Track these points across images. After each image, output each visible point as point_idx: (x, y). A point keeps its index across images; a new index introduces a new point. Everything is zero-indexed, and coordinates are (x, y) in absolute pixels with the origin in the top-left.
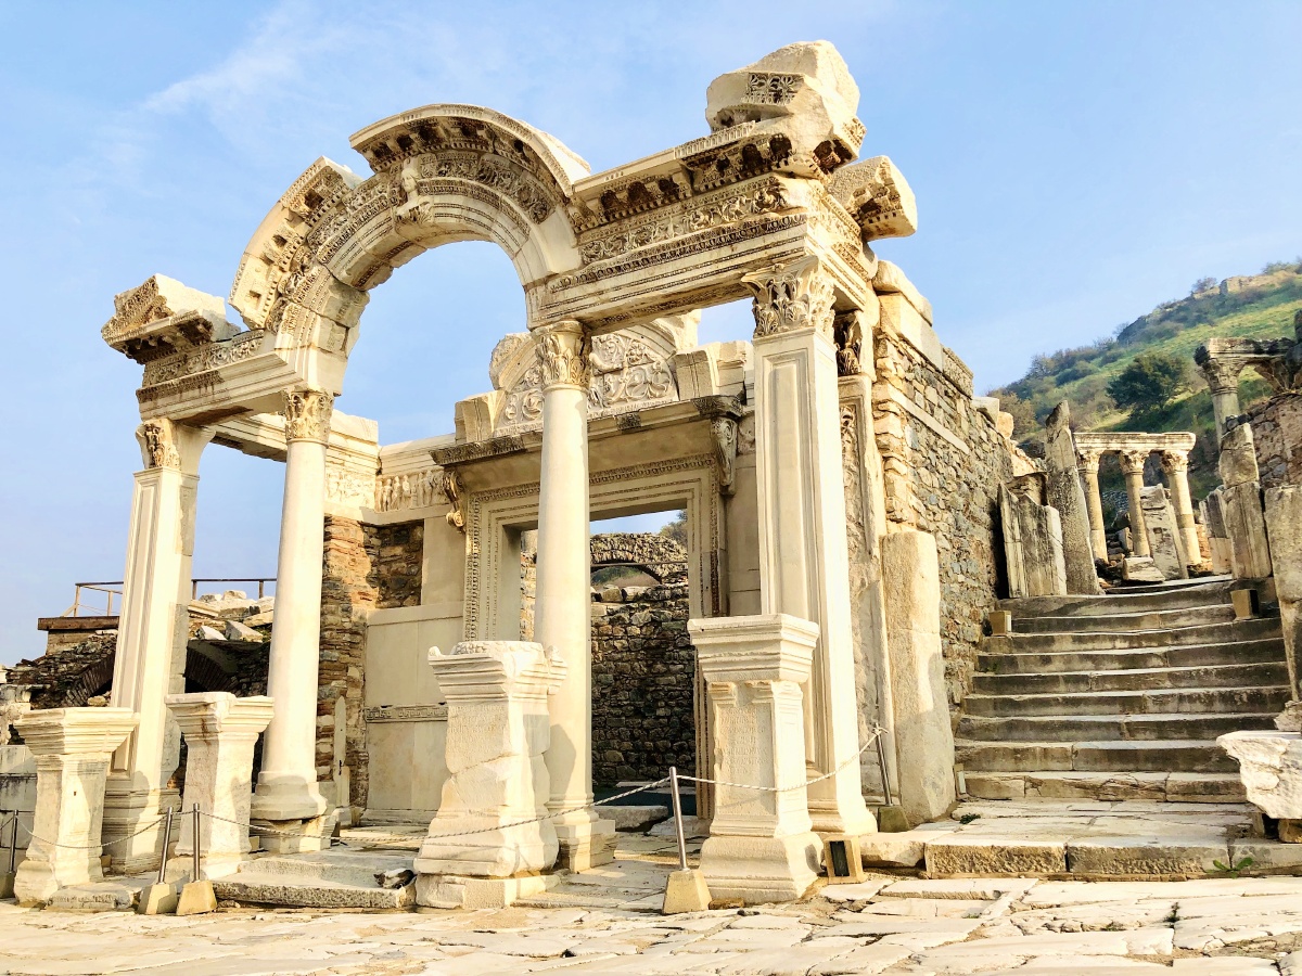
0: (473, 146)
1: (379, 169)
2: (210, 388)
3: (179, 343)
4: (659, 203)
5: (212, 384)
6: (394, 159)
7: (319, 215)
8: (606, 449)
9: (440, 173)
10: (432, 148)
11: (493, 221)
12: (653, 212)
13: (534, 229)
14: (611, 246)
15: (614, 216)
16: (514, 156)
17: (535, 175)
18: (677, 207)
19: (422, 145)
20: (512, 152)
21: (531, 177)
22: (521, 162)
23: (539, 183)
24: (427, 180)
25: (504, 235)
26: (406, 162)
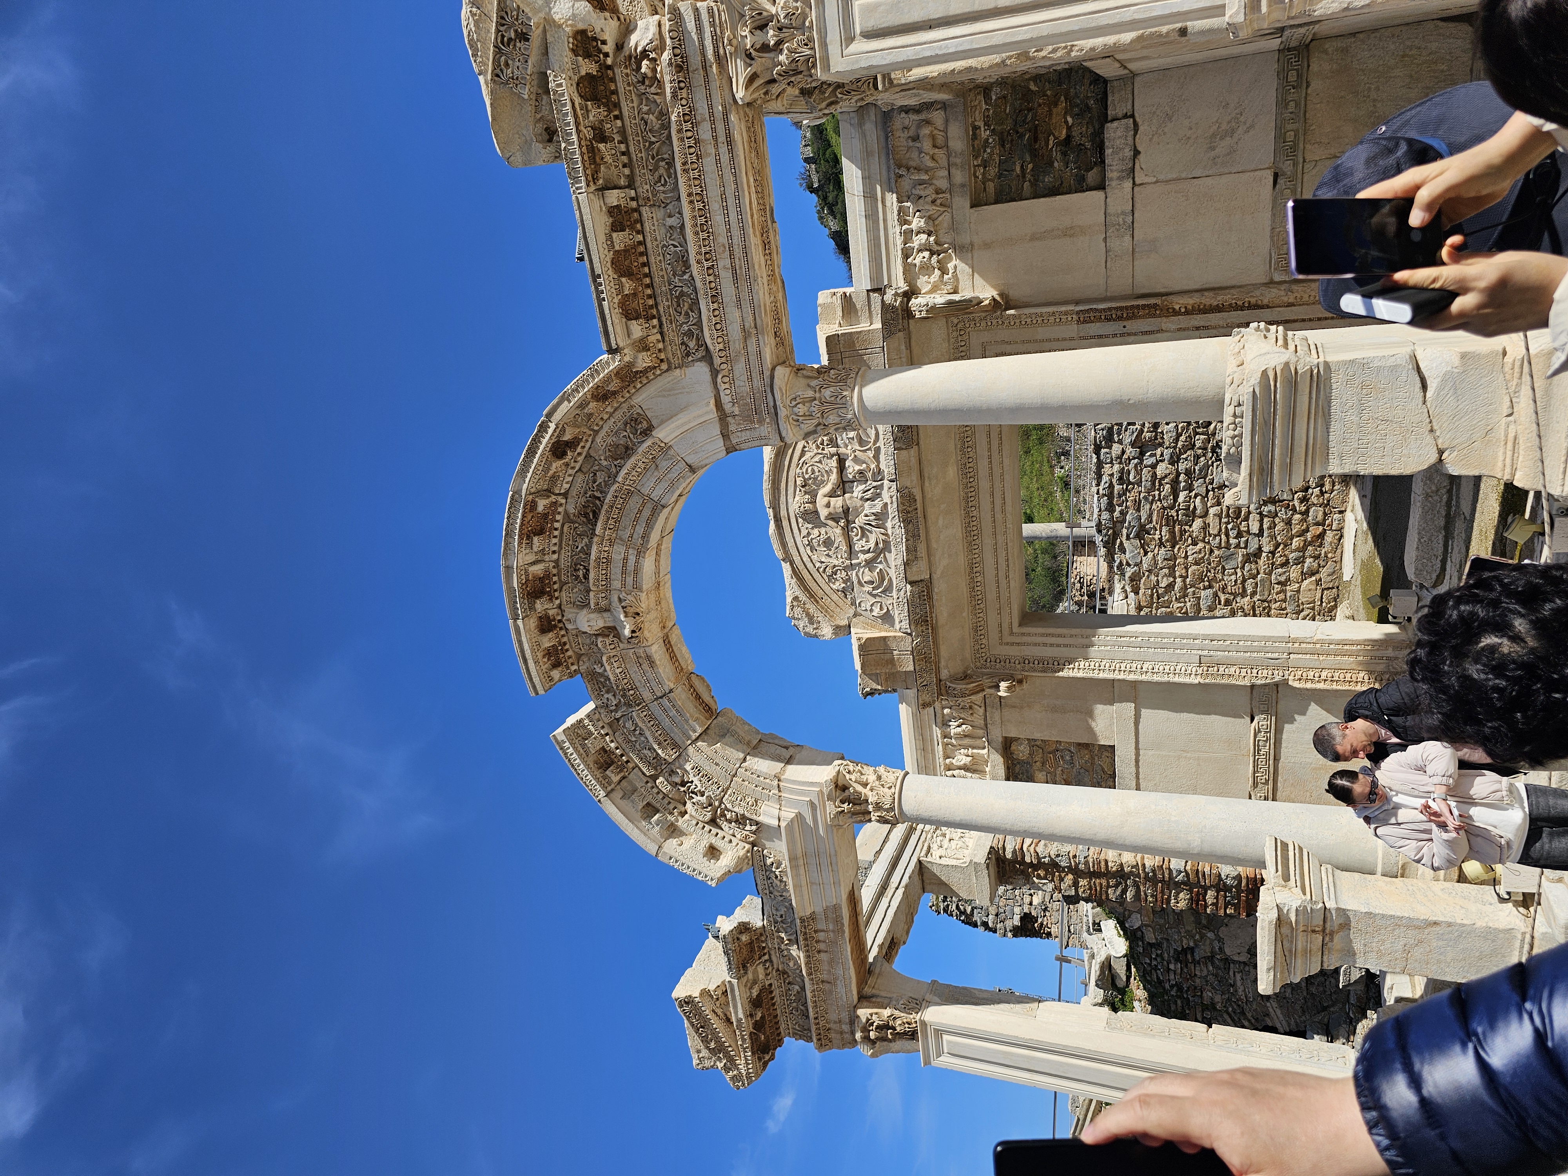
0: (557, 525)
1: (575, 667)
2: (821, 936)
3: (761, 977)
4: (640, 238)
5: (816, 932)
6: (565, 644)
7: (622, 755)
8: (935, 470)
9: (586, 576)
10: (556, 587)
11: (647, 499)
12: (650, 251)
13: (663, 434)
14: (687, 314)
15: (651, 307)
16: (572, 464)
17: (596, 432)
18: (645, 211)
19: (551, 599)
20: (567, 465)
21: (598, 440)
22: (579, 454)
23: (606, 428)
24: (592, 594)
25: (664, 485)
26: (569, 626)
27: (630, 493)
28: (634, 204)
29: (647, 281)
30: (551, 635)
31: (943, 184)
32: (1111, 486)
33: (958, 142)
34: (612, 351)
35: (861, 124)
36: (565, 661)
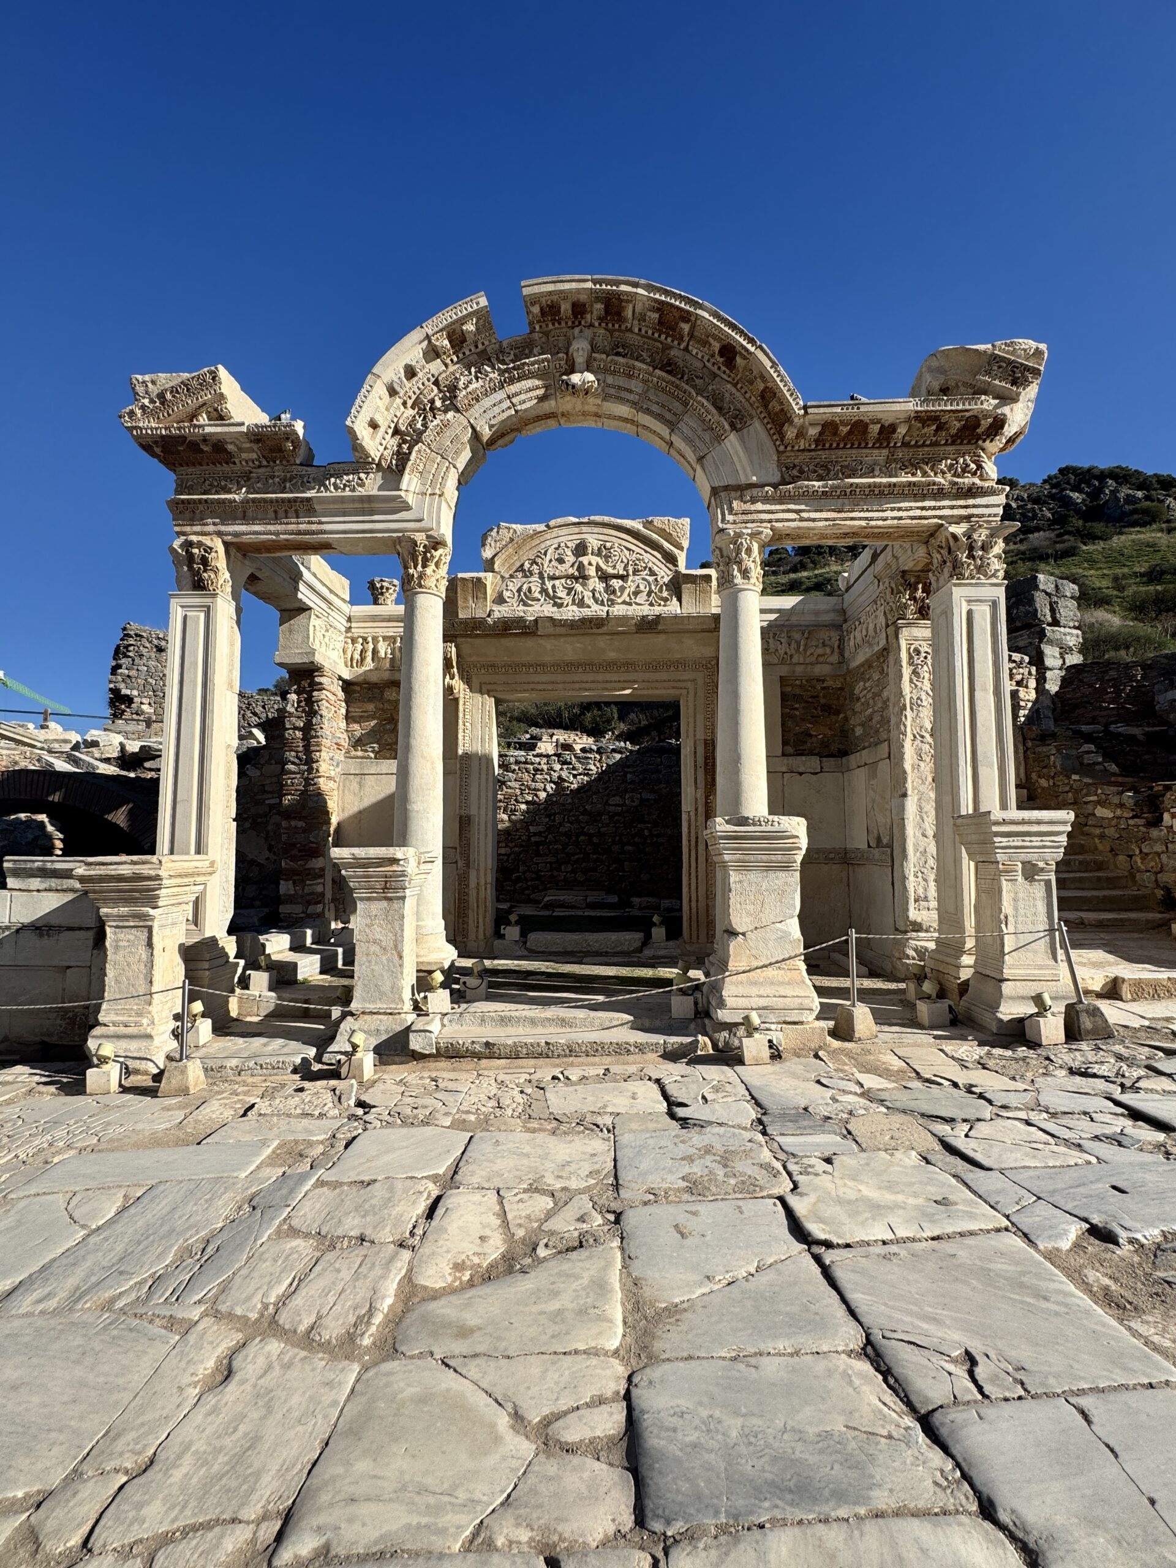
0: (663, 337)
1: (538, 328)
2: (291, 515)
4: (871, 445)
5: (296, 511)
7: (458, 358)
8: (616, 643)
9: (618, 354)
10: (610, 325)
11: (679, 417)
12: (860, 451)
13: (733, 437)
14: (815, 472)
15: (824, 445)
16: (712, 360)
17: (735, 385)
18: (885, 452)
19: (599, 318)
20: (713, 356)
21: (729, 386)
22: (719, 368)
23: (738, 394)
24: (604, 356)
25: (690, 434)
26: (577, 331)
27: (685, 404)
28: (892, 444)
29: (842, 445)
30: (570, 312)
31: (795, 660)
32: (532, 764)
33: (819, 670)
34: (805, 408)
35: (834, 610)
36: (545, 321)
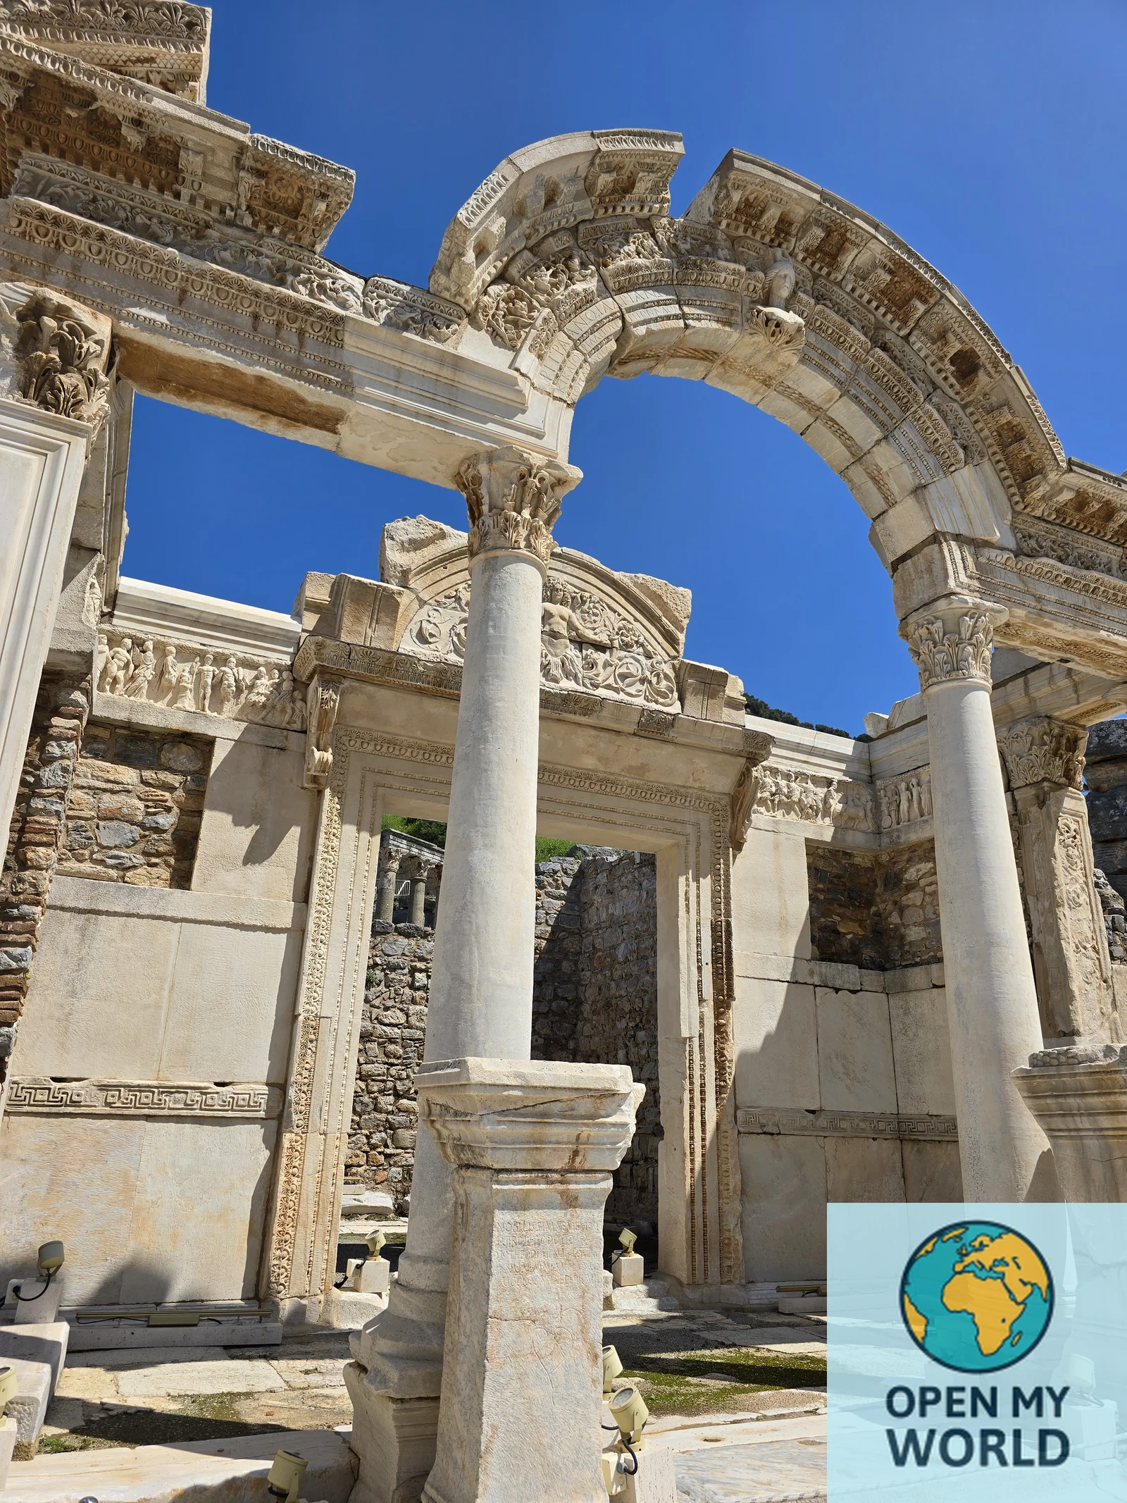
6: (754, 233)
9: (828, 307)
10: (817, 266)
11: (895, 422)
13: (969, 470)
14: (1054, 550)
16: (939, 365)
17: (964, 407)
19: (806, 251)
21: (955, 405)
22: (946, 378)
23: (965, 419)
24: (812, 302)
25: (909, 450)
26: (777, 253)
30: (774, 223)
36: (736, 219)
